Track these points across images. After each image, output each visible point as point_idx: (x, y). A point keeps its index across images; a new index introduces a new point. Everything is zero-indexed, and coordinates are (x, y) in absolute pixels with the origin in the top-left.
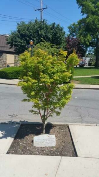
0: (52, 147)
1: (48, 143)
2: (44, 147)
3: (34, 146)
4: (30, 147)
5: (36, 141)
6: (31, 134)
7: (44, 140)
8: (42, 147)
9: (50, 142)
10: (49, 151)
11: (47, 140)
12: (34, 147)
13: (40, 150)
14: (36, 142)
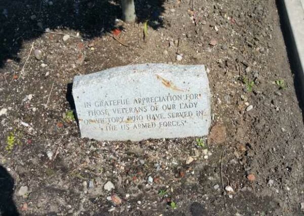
0: (189, 144)
1: (167, 120)
2: (141, 143)
3: (83, 135)
4: (65, 144)
5: (93, 108)
6: (53, 28)
7: (137, 106)
8: (129, 142)
9: (177, 115)
10: (176, 170)
11: (160, 105)
12: (86, 140)
13: (122, 166)
14: (93, 118)
